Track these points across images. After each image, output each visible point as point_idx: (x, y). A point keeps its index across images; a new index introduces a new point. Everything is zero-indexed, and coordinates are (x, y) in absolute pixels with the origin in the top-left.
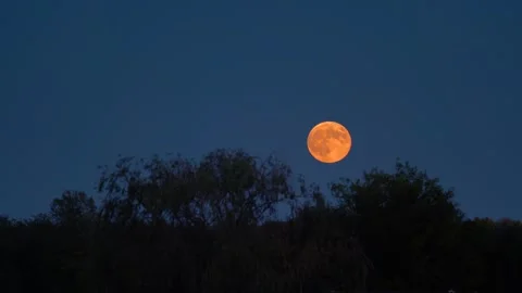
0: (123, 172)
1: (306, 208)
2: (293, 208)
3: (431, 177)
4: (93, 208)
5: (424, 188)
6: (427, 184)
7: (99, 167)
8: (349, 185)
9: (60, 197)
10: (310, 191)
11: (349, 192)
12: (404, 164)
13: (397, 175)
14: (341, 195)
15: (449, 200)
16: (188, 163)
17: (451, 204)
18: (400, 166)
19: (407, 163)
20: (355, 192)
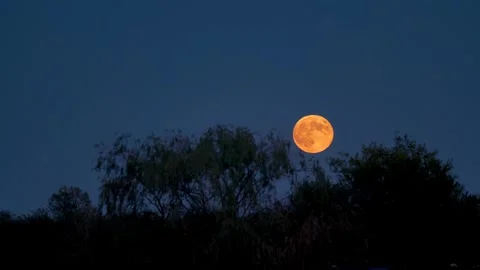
0: (122, 150)
1: (306, 183)
2: (292, 183)
3: (430, 150)
4: (88, 202)
5: (423, 161)
6: (425, 157)
7: (97, 146)
8: (348, 159)
9: (57, 193)
10: (310, 165)
11: (348, 166)
12: (402, 137)
13: (396, 148)
14: (339, 169)
15: (447, 173)
16: (188, 140)
17: (450, 176)
18: (399, 139)
19: (405, 137)
20: (354, 166)
